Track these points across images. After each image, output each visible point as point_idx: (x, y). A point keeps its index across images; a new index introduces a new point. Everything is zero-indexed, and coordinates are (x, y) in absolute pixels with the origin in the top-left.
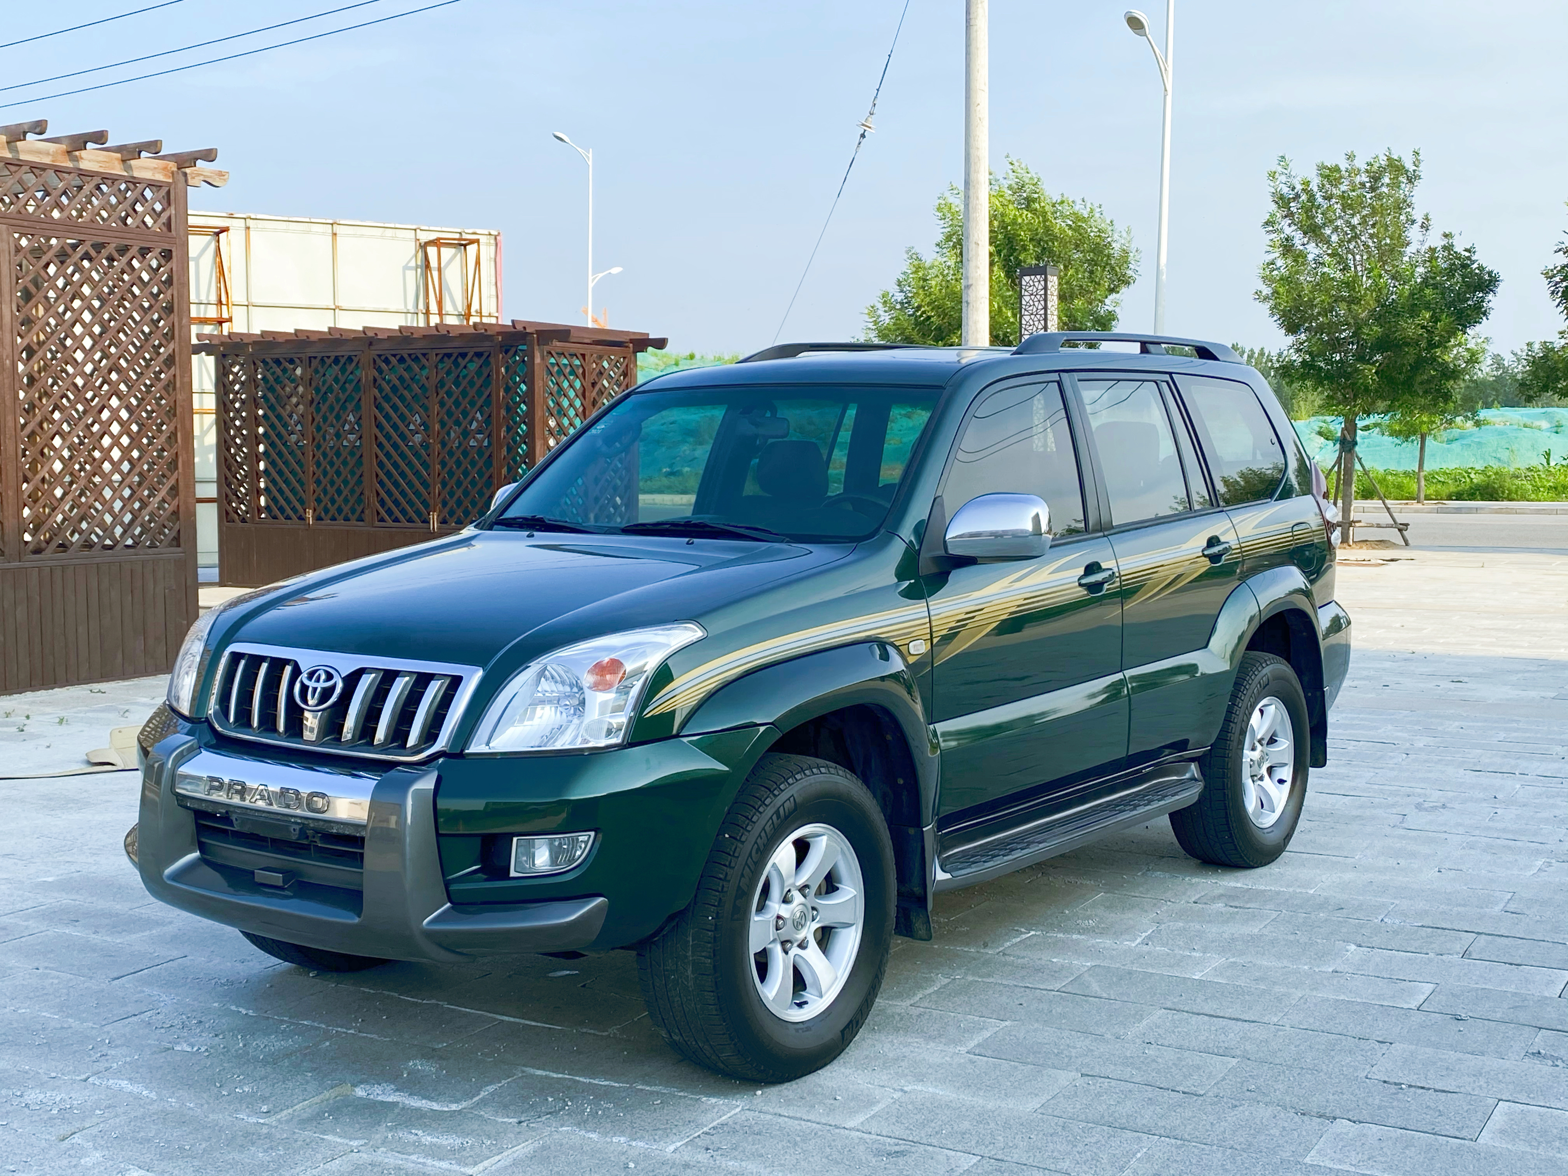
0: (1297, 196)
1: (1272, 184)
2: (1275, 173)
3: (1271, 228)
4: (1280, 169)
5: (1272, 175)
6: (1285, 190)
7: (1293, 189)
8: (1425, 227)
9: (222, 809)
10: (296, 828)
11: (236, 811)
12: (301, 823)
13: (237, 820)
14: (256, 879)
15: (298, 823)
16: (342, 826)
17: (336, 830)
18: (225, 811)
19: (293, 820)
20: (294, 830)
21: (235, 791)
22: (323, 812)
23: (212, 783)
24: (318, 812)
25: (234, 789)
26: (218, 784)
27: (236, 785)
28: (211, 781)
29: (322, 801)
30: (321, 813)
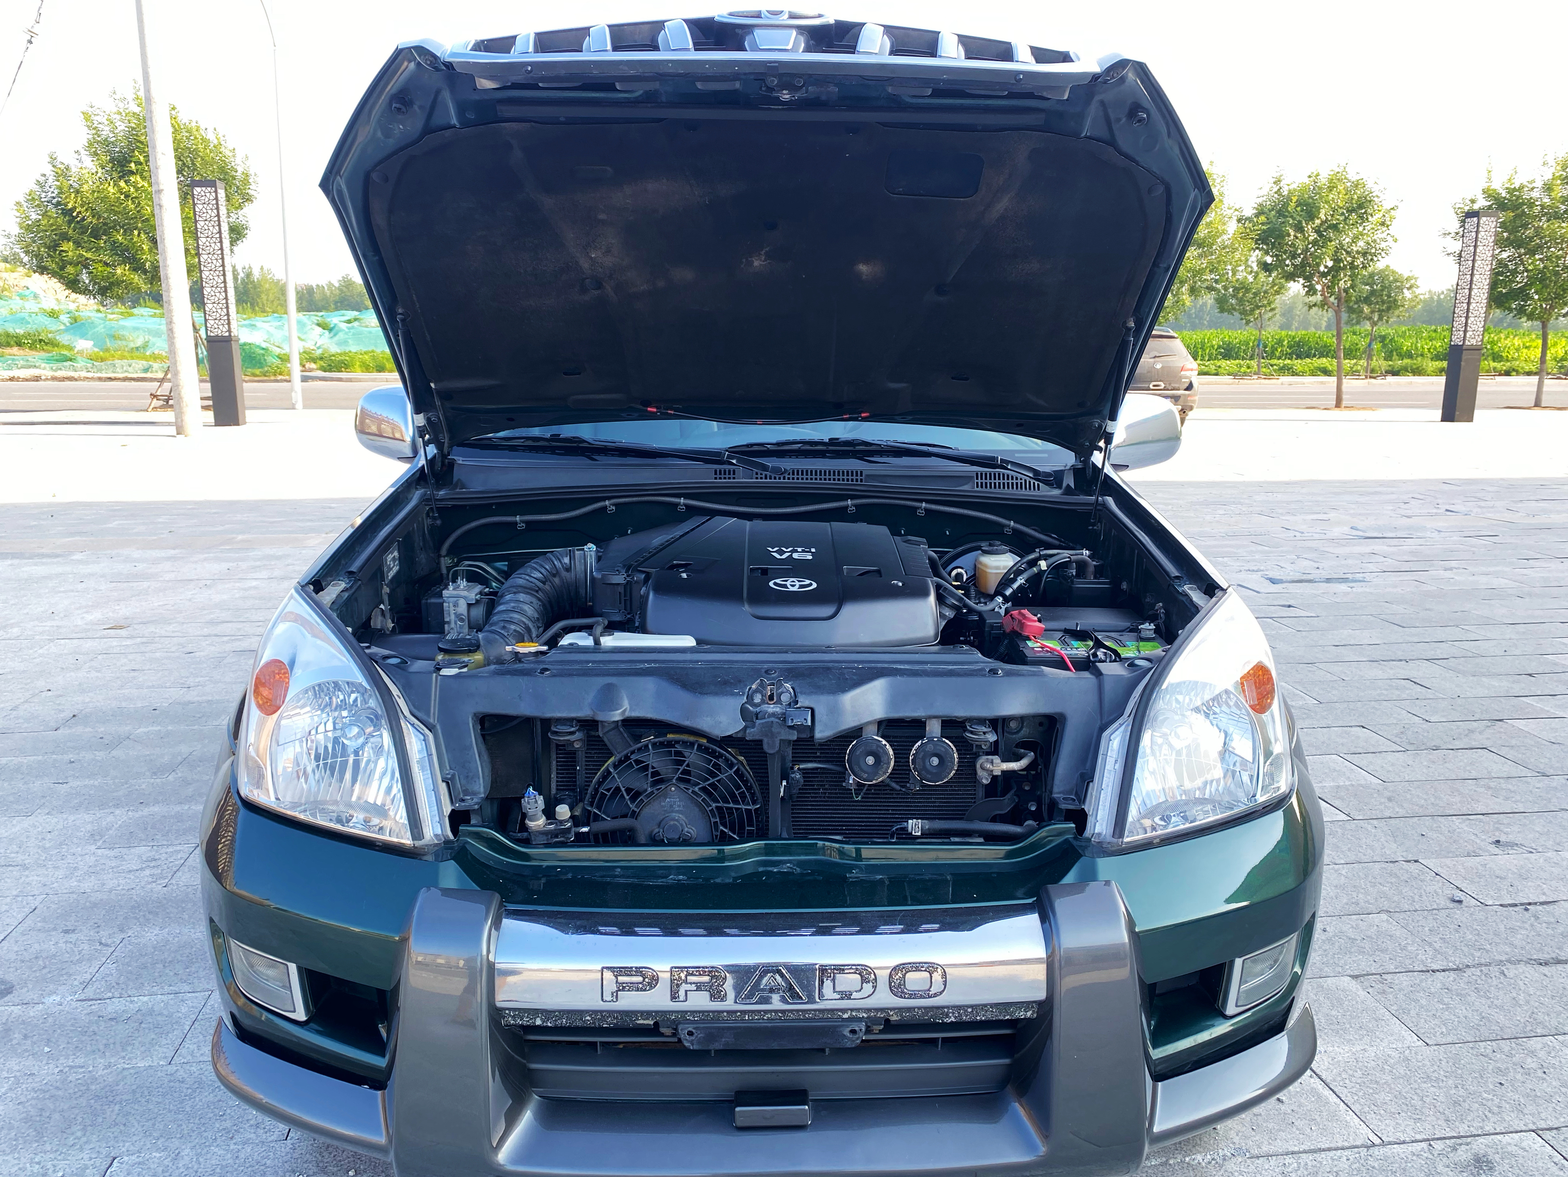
9: (648, 1019)
10: (857, 1029)
11: (691, 1018)
12: (868, 1018)
13: (690, 1033)
14: (740, 1122)
15: (861, 1020)
16: (970, 1010)
17: (955, 1017)
18: (652, 1023)
19: (846, 1016)
20: (853, 1032)
21: (693, 987)
22: (935, 995)
23: (621, 979)
24: (921, 997)
25: (691, 983)
26: (640, 979)
27: (692, 974)
28: (616, 977)
29: (931, 977)
30: (930, 997)
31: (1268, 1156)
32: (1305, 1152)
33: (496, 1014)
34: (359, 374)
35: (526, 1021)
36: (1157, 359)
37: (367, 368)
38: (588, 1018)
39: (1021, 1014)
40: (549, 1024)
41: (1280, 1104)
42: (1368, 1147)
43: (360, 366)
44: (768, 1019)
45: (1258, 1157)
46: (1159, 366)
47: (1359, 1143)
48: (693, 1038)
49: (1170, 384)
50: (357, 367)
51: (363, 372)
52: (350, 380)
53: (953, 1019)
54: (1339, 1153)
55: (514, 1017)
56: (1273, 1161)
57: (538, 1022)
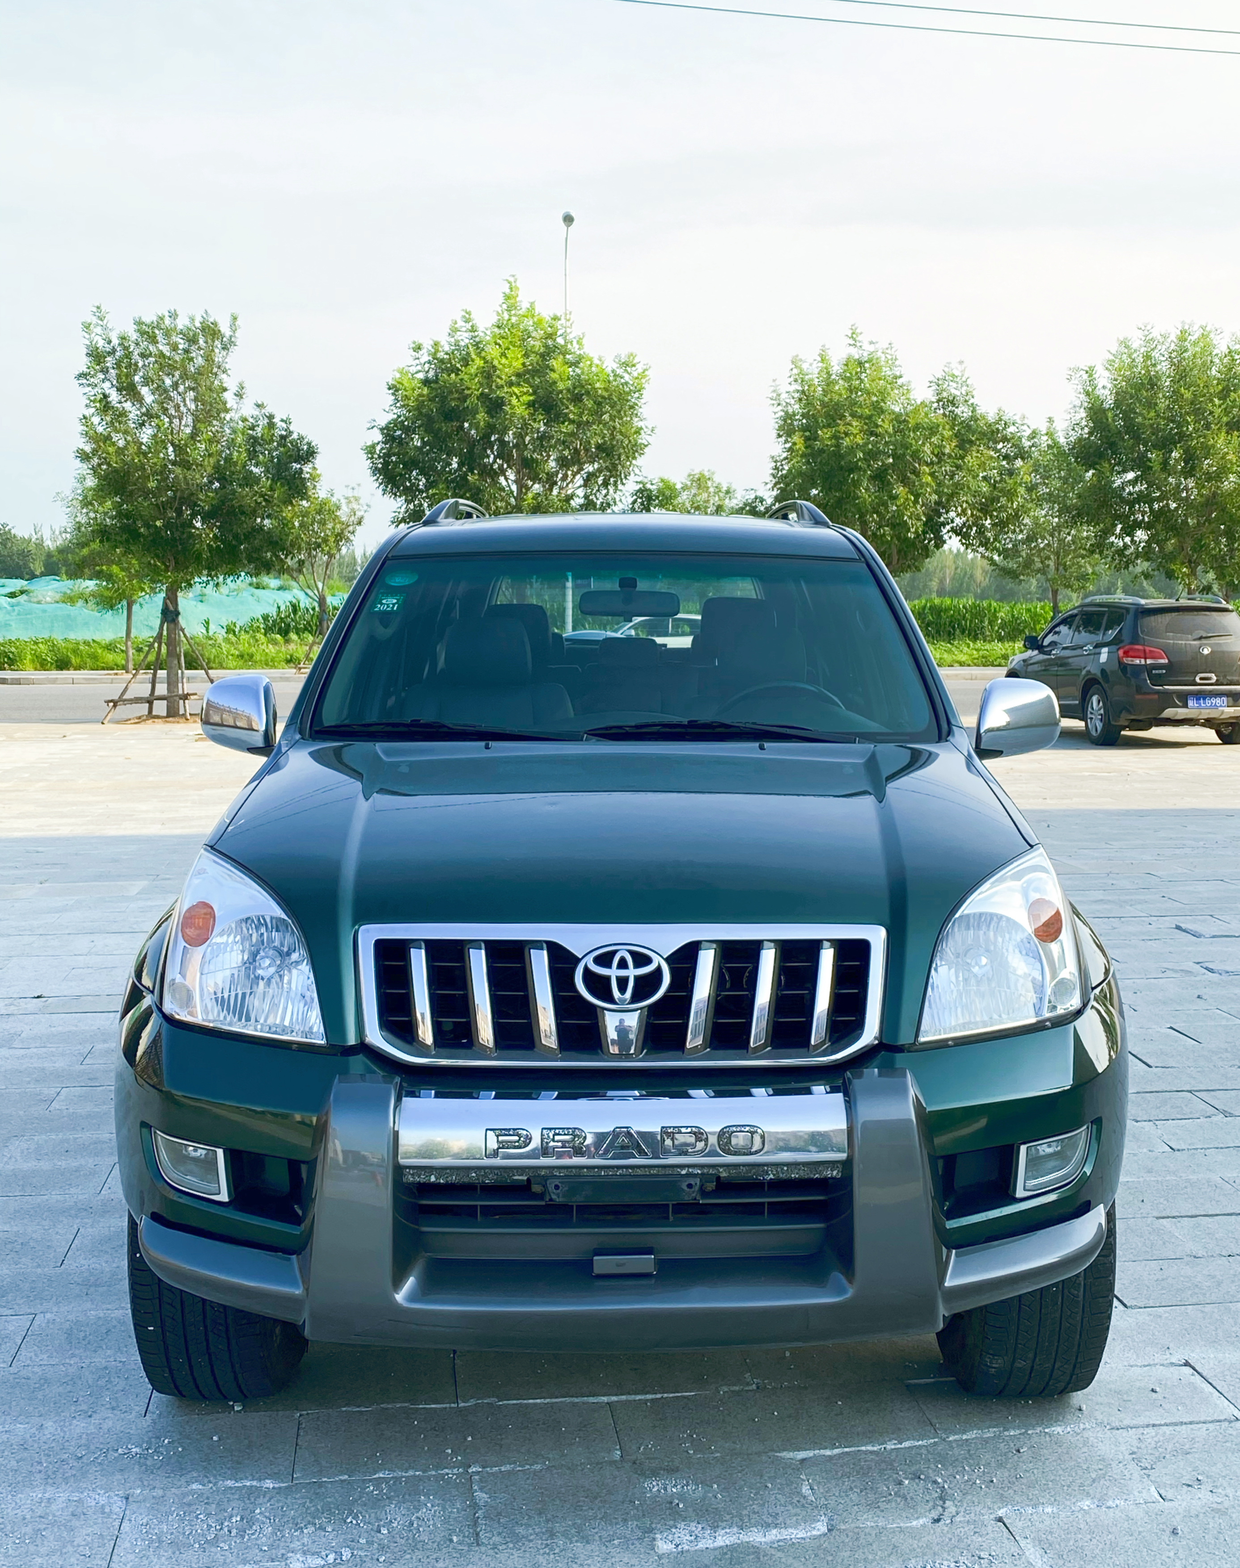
0: (114, 351)
1: (87, 336)
2: (90, 324)
3: (85, 381)
4: (94, 320)
5: (87, 327)
6: (101, 343)
7: (109, 342)
8: (239, 395)
9: (522, 1175)
10: (693, 1183)
11: (558, 1174)
12: (702, 1174)
13: (557, 1187)
14: (597, 1270)
15: (696, 1175)
16: (785, 1168)
17: (774, 1175)
18: (525, 1178)
19: (684, 1172)
20: (690, 1186)
21: (560, 1144)
22: (756, 1152)
23: (501, 1138)
24: (744, 1154)
25: (558, 1141)
26: (517, 1138)
27: (559, 1134)
28: (497, 1136)
29: (752, 1137)
30: (751, 1154)
31: (1127, 1428)
32: (1166, 1425)
33: (399, 1170)
34: (29, 673)
35: (422, 1179)
36: (1204, 641)
37: (42, 665)
38: (474, 1175)
39: (828, 1173)
40: (442, 1181)
41: (1154, 1394)
42: (1230, 1422)
43: (33, 661)
44: (620, 1175)
45: (1118, 1429)
46: (1206, 652)
47: (1222, 1418)
48: (558, 1191)
49: (1225, 676)
50: (27, 662)
51: (36, 669)
52: (17, 682)
53: (772, 1176)
54: (1200, 1425)
55: (413, 1175)
56: (1132, 1432)
57: (433, 1179)
